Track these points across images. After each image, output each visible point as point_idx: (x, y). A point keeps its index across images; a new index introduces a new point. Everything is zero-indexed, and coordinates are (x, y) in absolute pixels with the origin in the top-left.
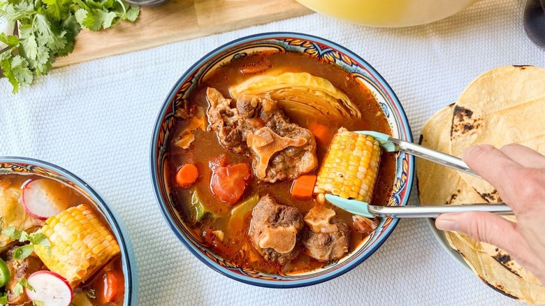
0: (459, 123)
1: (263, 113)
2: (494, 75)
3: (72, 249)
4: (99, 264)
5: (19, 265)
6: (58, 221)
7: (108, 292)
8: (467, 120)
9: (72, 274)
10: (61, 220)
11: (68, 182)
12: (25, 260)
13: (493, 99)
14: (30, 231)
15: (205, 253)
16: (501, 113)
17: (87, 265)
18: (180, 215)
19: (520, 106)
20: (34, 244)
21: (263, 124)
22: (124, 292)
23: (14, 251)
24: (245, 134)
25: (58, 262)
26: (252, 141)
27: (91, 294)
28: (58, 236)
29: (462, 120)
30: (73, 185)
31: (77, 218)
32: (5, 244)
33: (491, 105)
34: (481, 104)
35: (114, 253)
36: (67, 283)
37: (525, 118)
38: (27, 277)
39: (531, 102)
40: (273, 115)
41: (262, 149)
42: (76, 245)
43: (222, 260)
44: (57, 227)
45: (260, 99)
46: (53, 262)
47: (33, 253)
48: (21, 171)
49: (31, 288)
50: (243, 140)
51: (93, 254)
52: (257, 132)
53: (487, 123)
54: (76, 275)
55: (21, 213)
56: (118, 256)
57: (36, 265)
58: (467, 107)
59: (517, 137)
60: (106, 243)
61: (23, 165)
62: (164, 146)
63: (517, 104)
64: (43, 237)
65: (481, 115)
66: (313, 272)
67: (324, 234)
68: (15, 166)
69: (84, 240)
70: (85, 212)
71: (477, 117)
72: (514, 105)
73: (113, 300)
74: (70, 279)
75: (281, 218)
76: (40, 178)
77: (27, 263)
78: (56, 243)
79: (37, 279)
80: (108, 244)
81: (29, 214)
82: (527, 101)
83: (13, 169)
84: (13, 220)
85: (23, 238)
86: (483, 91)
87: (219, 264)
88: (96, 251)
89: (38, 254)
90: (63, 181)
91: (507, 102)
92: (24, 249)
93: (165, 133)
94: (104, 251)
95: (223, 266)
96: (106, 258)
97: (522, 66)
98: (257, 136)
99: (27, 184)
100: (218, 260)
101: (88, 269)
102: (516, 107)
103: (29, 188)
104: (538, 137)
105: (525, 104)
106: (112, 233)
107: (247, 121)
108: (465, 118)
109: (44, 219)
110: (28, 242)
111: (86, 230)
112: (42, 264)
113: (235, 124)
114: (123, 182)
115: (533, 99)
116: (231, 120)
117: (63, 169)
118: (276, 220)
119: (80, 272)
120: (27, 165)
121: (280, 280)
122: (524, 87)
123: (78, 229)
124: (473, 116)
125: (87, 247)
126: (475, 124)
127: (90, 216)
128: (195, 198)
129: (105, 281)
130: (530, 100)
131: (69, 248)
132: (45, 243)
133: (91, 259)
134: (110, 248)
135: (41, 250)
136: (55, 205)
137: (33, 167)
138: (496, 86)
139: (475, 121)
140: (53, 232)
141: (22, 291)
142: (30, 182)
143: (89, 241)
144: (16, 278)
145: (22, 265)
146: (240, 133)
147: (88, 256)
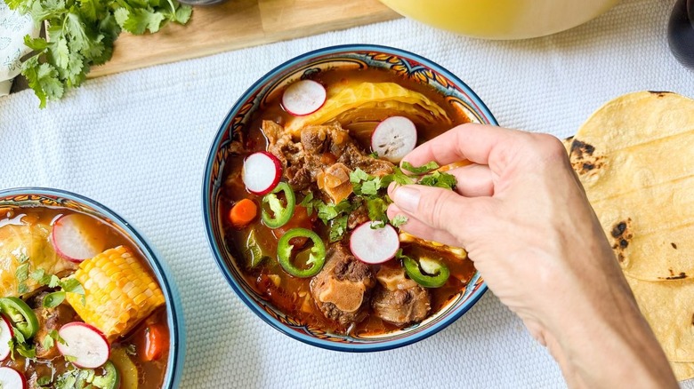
0: (577, 161)
1: (334, 148)
2: (624, 102)
3: (109, 299)
4: (140, 316)
5: (49, 314)
6: (94, 265)
7: (150, 349)
8: (587, 158)
9: (109, 327)
10: (98, 264)
11: (105, 219)
12: (55, 309)
13: (621, 132)
14: (61, 275)
15: (264, 307)
16: (630, 149)
17: (126, 317)
18: (236, 261)
19: (654, 141)
20: (66, 291)
21: (335, 160)
22: (168, 350)
23: (42, 298)
24: (313, 173)
25: (94, 312)
26: (323, 181)
27: (131, 350)
28: (94, 283)
29: (580, 157)
30: (111, 222)
31: (115, 262)
32: (32, 289)
33: (618, 139)
34: (606, 138)
35: (158, 303)
36: (104, 337)
37: (660, 157)
38: (58, 329)
39: (669, 137)
40: (346, 148)
41: (336, 189)
42: (114, 293)
43: (284, 316)
44: (93, 273)
45: (328, 130)
46: (87, 312)
47: (65, 300)
48: (51, 204)
49: (63, 341)
50: (313, 180)
51: (133, 304)
52: (328, 170)
53: (612, 161)
54: (114, 329)
55: (51, 254)
56: (163, 306)
57: (68, 315)
58: (587, 141)
59: (647, 180)
60: (149, 292)
61: (53, 197)
62: (219, 180)
63: (650, 139)
64: (77, 283)
65: (605, 151)
66: (390, 334)
67: (401, 291)
68: (42, 198)
69: (124, 289)
70: (124, 255)
71: (600, 155)
72: (646, 140)
73: (157, 357)
74: (107, 333)
75: (350, 270)
76: (71, 212)
77: (58, 312)
78: (92, 291)
79: (70, 332)
80: (151, 293)
81: (60, 255)
82: (662, 136)
83: (41, 202)
84: (42, 262)
85: (52, 284)
86: (610, 123)
87: (280, 321)
88: (138, 300)
89: (71, 302)
90: (99, 217)
91: (638, 136)
92: (54, 296)
93: (220, 164)
94: (146, 302)
95: (284, 323)
96: (149, 309)
97: (660, 92)
98: (329, 175)
99: (58, 220)
100: (279, 316)
101: (128, 321)
102: (649, 143)
103: (60, 225)
104: (674, 181)
105: (661, 140)
106: (155, 280)
107: (316, 157)
108: (585, 155)
109: (78, 262)
110: (58, 288)
111: (125, 276)
112: (75, 314)
113: (302, 161)
114: (170, 219)
115: (671, 134)
116: (296, 158)
117: (99, 204)
118: (343, 272)
119: (119, 326)
120: (57, 198)
121: (351, 342)
122: (660, 119)
123: (116, 274)
124: (595, 154)
125: (127, 297)
126: (597, 163)
127: (131, 260)
128: (251, 239)
129: (148, 335)
130: (667, 135)
131: (105, 297)
132: (79, 291)
133: (132, 311)
134: (153, 298)
135: (73, 299)
136: (89, 246)
137: (64, 200)
138: (626, 117)
139: (597, 159)
140: (89, 278)
141: (52, 344)
142: (60, 218)
143: (130, 291)
144: (45, 328)
145: (52, 314)
146: (308, 173)
147: (128, 308)
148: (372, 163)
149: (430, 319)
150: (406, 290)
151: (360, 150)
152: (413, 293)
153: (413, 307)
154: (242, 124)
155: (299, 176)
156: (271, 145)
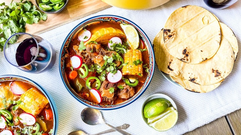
0: (166, 36)
1: (97, 50)
2: (175, 13)
3: (32, 104)
4: (42, 107)
5: (15, 112)
6: (25, 95)
7: (47, 116)
8: (169, 34)
9: (34, 112)
10: (26, 95)
11: (25, 81)
12: (17, 110)
13: (177, 22)
14: (16, 100)
15: (85, 102)
16: (181, 27)
17: (38, 108)
18: (74, 90)
19: (188, 22)
20: (18, 104)
21: (98, 54)
22: (53, 116)
23: (12, 108)
24: (92, 59)
25: (28, 109)
26: (96, 61)
27: (42, 118)
28: (26, 101)
29: (167, 34)
30: (28, 82)
31: (31, 93)
32: (8, 106)
33: (177, 24)
34: (173, 25)
35: (47, 103)
36: (33, 116)
37: (191, 26)
38: (19, 116)
39: (192, 19)
40: (100, 50)
41: (100, 63)
42: (33, 102)
43: (92, 103)
44: (25, 98)
45: (94, 45)
46: (26, 109)
47: (19, 107)
48: (8, 80)
49: (21, 119)
50: (92, 62)
51: (39, 104)
52: (97, 57)
53: (177, 32)
54: (35, 113)
55: (11, 94)
56: (49, 104)
57: (21, 111)
58: (168, 28)
59: (189, 34)
60: (43, 100)
61: (8, 77)
62: (64, 66)
63: (186, 21)
64: (21, 102)
65: (174, 30)
66: (124, 102)
67: (125, 89)
68: (5, 78)
69: (36, 101)
70: (34, 91)
71: (172, 32)
72: (185, 22)
73: (50, 118)
74: (34, 114)
75: (109, 86)
76: (15, 81)
77: (17, 111)
78: (26, 103)
79: (22, 116)
80: (44, 100)
81: (14, 94)
82: (190, 20)
83: (5, 79)
84: (9, 97)
85: (14, 103)
86: (173, 20)
87: (91, 105)
88: (40, 103)
89: (21, 107)
90: (24, 80)
91: (183, 22)
92: (15, 107)
93: (63, 61)
94: (43, 103)
95: (92, 105)
96: (45, 105)
97: (185, 6)
98: (97, 59)
99: (11, 84)
100: (90, 104)
101: (39, 110)
102: (186, 23)
103: (12, 85)
104: (197, 32)
105: (189, 21)
106: (43, 94)
107: (92, 54)
108: (168, 33)
109: (20, 95)
110: (16, 104)
111: (35, 97)
112: (23, 110)
113: (88, 56)
115: (192, 18)
116: (86, 55)
117: (22, 77)
118: (107, 87)
119: (36, 111)
120: (9, 77)
121: (113, 107)
122: (188, 15)
123: (32, 97)
124: (171, 31)
125: (37, 103)
126: (173, 34)
127: (36, 92)
128: (78, 83)
129: (46, 111)
130: (191, 19)
131: (31, 104)
132: (22, 103)
133: (39, 106)
134: (45, 101)
135: (21, 106)
136: (23, 90)
137: (12, 78)
138: (177, 17)
139: (172, 33)
140: (24, 99)
141: (18, 121)
142: (12, 83)
143: (37, 101)
144: (15, 116)
145: (16, 112)
146: (91, 59)
147: (38, 105)
148: (109, 52)
149: (135, 95)
150: (126, 89)
151: (105, 49)
152: (128, 89)
153: (129, 93)
154: (67, 48)
155: (88, 61)
156: (78, 53)
